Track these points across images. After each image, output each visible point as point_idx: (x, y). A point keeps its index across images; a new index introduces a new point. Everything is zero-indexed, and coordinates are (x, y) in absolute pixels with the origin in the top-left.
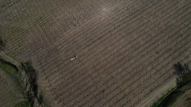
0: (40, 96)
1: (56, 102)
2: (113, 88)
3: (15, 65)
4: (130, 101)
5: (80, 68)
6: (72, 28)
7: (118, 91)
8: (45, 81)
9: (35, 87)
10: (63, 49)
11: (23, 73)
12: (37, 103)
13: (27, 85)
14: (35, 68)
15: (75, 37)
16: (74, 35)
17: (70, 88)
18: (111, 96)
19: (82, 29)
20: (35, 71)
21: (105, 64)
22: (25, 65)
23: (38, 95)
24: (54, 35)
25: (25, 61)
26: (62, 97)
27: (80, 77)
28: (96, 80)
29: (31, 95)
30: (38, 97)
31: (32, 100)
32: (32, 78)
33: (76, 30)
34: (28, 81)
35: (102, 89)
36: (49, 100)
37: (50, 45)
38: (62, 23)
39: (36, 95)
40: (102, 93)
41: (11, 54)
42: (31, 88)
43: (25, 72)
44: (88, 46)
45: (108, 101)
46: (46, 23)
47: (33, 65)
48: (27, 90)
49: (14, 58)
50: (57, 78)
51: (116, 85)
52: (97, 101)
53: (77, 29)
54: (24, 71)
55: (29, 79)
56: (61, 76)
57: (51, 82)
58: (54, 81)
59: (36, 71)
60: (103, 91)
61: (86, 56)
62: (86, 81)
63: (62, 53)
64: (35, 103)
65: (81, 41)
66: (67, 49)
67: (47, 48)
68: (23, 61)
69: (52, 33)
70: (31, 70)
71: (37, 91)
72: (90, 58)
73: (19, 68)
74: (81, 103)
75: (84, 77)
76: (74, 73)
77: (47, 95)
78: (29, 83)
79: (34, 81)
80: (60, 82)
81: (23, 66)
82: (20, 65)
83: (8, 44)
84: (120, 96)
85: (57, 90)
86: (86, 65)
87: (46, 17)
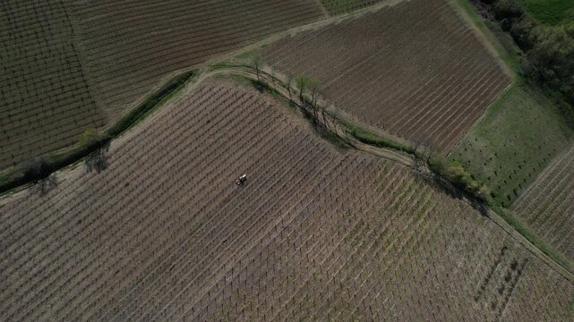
0: (296, 109)
1: (269, 103)
2: (196, 127)
3: (366, 144)
4: (173, 117)
5: (249, 147)
7: (189, 125)
8: (297, 124)
9: (308, 116)
10: (291, 178)
11: (342, 133)
12: (296, 101)
14: (323, 141)
15: (276, 202)
16: (279, 205)
17: (255, 120)
18: (198, 118)
19: (266, 219)
20: (322, 137)
21: (211, 157)
22: (347, 145)
23: (298, 109)
25: (352, 151)
26: (262, 109)
27: (246, 135)
28: (221, 134)
29: (310, 108)
30: (297, 107)
31: (304, 103)
32: (321, 127)
34: (326, 124)
35: (211, 124)
36: (280, 104)
39: (303, 109)
40: (209, 119)
41: (388, 161)
42: (315, 115)
43: (339, 134)
45: (200, 112)
46: (356, 232)
47: (331, 145)
48: (320, 114)
49: (378, 156)
50: (278, 130)
51: (192, 130)
52: (215, 111)
54: (342, 137)
55: (326, 127)
57: (286, 125)
58: (283, 128)
59: (320, 136)
60: (208, 122)
62: (234, 132)
63: (289, 169)
64: (299, 101)
68: (354, 151)
70: (330, 138)
72: (237, 165)
73: (354, 139)
74: (235, 105)
75: (240, 136)
76: (256, 139)
77: (285, 110)
78: (323, 121)
79: (315, 123)
80: (273, 126)
81: (349, 144)
82: (356, 145)
83: (412, 180)
84: (185, 119)
85: (273, 116)
86: (241, 152)
87: (365, 248)
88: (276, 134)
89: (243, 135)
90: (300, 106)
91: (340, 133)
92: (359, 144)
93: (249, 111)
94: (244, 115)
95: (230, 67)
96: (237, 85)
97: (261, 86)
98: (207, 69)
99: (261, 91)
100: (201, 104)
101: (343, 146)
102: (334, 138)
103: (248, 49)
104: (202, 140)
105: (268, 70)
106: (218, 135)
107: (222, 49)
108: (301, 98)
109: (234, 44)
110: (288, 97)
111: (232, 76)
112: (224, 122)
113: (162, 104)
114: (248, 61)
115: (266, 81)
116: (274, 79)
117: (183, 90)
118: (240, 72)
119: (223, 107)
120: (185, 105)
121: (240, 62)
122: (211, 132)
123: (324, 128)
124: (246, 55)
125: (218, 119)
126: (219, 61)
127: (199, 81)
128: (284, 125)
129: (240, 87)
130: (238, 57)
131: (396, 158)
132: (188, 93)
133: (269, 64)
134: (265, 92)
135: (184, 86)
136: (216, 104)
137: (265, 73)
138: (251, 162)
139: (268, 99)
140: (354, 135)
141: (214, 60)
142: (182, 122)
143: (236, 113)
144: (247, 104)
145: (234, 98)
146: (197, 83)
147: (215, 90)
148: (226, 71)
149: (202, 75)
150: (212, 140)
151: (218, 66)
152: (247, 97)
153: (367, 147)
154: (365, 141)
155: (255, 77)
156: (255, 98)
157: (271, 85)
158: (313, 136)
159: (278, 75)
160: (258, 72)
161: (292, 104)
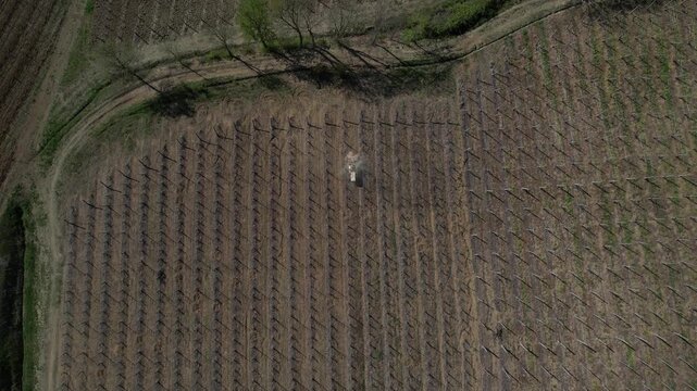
0: (285, 83)
1: (228, 123)
2: (152, 311)
3: (468, 34)
4: (86, 334)
5: (286, 249)
6: (496, 312)
7: (133, 320)
8: (321, 114)
9: (321, 77)
10: (415, 229)
11: (411, 51)
12: (270, 68)
13: (355, 53)
14: (397, 100)
15: (439, 302)
16: (449, 303)
17: (242, 184)
18: (134, 289)
19: (456, 350)
20: (386, 96)
21: (242, 341)
22: (441, 67)
23: (290, 79)
24: (509, 224)
25: (458, 72)
26: (230, 147)
27: (256, 230)
28: (212, 276)
29: (307, 56)
30: (284, 77)
31: (287, 55)
32: (366, 75)
33: (475, 325)
34: (366, 59)
35: (171, 277)
36: (250, 103)
37: (469, 186)
38: (558, 286)
39: (300, 72)
40: (157, 270)
41: (531, 29)
42: (332, 62)
43: (410, 58)
44: (357, 328)
45: (126, 272)
46: (608, 216)
47: (416, 96)
48: (335, 51)
49: (506, 36)
50: (302, 160)
51: (151, 326)
52: (149, 242)
53: (475, 332)
54: (418, 58)
55: (372, 67)
56: (303, 174)
57: (305, 135)
58: (304, 147)
59: (382, 97)
60: (162, 276)
61: (317, 296)
63: (396, 218)
64: (275, 61)
65: (401, 317)
66: (399, 242)
67: (463, 171)
68: (462, 65)
69: (525, 221)
70: (402, 81)
71: (305, 79)
72: (303, 305)
73: (440, 45)
74: (173, 191)
75: (248, 245)
76: (283, 220)
77: (269, 106)
78: (356, 60)
79: (348, 79)
80: (285, 160)
81: (443, 60)
82: (455, 51)
83: (598, 28)
84: (115, 316)
85: (264, 141)
86: (284, 275)
87: (649, 232)
88: (306, 170)
89: (251, 236)
90: (287, 71)
91: (408, 54)
92: (459, 44)
93: (209, 175)
94: (210, 193)
95: (76, 117)
96: (132, 146)
97: (175, 102)
98: (35, 167)
99: (187, 111)
100: (108, 255)
101: (438, 77)
102: (404, 78)
103: (67, 42)
104: (190, 324)
105: (151, 52)
106: (208, 285)
107: (18, 91)
108: (273, 51)
109: (27, 60)
110: (246, 72)
111: (100, 134)
112: (190, 248)
113: (33, 329)
114: (97, 70)
115: (176, 81)
116: (184, 60)
117: (42, 258)
118: (106, 110)
119: (154, 217)
120: (81, 288)
121: (82, 87)
122: (189, 292)
123: (369, 72)
124: (77, 63)
125: (172, 253)
126: (43, 126)
127: (51, 207)
128: (302, 140)
129: (141, 143)
130: (68, 80)
131: (536, 10)
132: (57, 256)
133: (142, 37)
134: (199, 107)
135: (34, 249)
136: (136, 228)
137: (154, 65)
138: (321, 274)
139: (217, 117)
140: (431, 34)
141: (30, 134)
142: (115, 327)
143: (190, 205)
144: (191, 168)
145: (156, 179)
146: (52, 217)
147: (102, 199)
148: (78, 137)
149: (41, 190)
150: (208, 307)
151: (54, 138)
152: (174, 151)
153: (474, 37)
154: (461, 29)
155: (143, 94)
156: (193, 141)
157: (192, 80)
158: (373, 113)
159: (185, 44)
160: (137, 76)
161: (270, 81)
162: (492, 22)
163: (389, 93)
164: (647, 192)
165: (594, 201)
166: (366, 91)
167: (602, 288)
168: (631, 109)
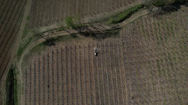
0: (78, 36)
1: (64, 47)
2: (46, 95)
3: (123, 22)
4: (30, 101)
5: (79, 79)
6: (132, 93)
7: (42, 98)
8: (87, 44)
9: (87, 35)
10: (111, 72)
11: (109, 27)
12: (74, 32)
13: (95, 28)
14: (106, 40)
15: (118, 90)
16: (120, 91)
17: (68, 62)
18: (42, 90)
19: (122, 102)
20: (103, 39)
21: (69, 102)
22: (117, 31)
23: (79, 35)
24: (134, 70)
25: (121, 32)
26: (64, 53)
27: (72, 74)
28: (61, 86)
29: (83, 29)
30: (77, 35)
31: (78, 29)
32: (98, 34)
33: (127, 96)
34: (98, 29)
35: (51, 86)
36: (69, 42)
37: (124, 61)
38: (147, 85)
39: (81, 33)
40: (47, 85)
41: (139, 20)
42: (89, 30)
44: (98, 98)
45: (39, 85)
47: (111, 38)
48: (90, 28)
49: (133, 22)
50: (83, 56)
51: (46, 99)
52: (45, 78)
53: (127, 98)
54: (111, 29)
55: (99, 31)
56: (83, 59)
57: (83, 49)
58: (83, 52)
59: (102, 39)
60: (49, 86)
61: (87, 90)
62: (65, 78)
63: (106, 69)
64: (75, 31)
65: (108, 94)
66: (107, 76)
67: (123, 57)
68: (122, 30)
69: (138, 69)
70: (107, 35)
71: (83, 35)
72: (84, 92)
73: (116, 25)
74: (51, 65)
75: (70, 78)
76: (78, 71)
77: (74, 42)
78: (95, 30)
79: (93, 35)
80: (78, 56)
81: (117, 29)
82: (120, 27)
83: (155, 20)
84: (37, 97)
85: (73, 51)
86: (79, 85)
87: (169, 71)
88: (84, 59)
89: (70, 76)
90: (78, 33)
91: (108, 28)
92: (121, 25)
93: (60, 60)
94: (60, 65)
95: (25, 47)
96: (40, 53)
97: (50, 42)
98: (16, 60)
99: (53, 44)
100: (35, 81)
101: (116, 33)
102: (107, 34)
103: (22, 27)
104: (56, 98)
105: (43, 29)
106: (60, 88)
107: (11, 40)
108: (74, 28)
109: (13, 32)
110: (68, 34)
111: (32, 51)
112: (55, 79)
113: (17, 100)
114: (30, 34)
115: (50, 36)
116: (52, 31)
117: (18, 82)
118: (33, 45)
119: (46, 71)
120: (28, 90)
121: (27, 38)
122: (56, 90)
123: (99, 33)
124: (25, 33)
125: (51, 80)
126: (17, 49)
127: (20, 69)
128: (82, 50)
129: (42, 53)
130: (23, 37)
131: (140, 15)
132: (22, 82)
133: (41, 25)
134: (56, 43)
135: (16, 80)
136: (41, 74)
137: (44, 32)
138: (88, 84)
139: (61, 45)
140: (114, 22)
141: (14, 51)
142: (37, 99)
143: (55, 68)
144: (55, 59)
145: (46, 62)
146: (21, 72)
147: (33, 67)
148: (26, 51)
149: (18, 65)
150: (60, 94)
151: (20, 52)
152: (50, 54)
153: (125, 23)
154: (121, 21)
155: (42, 40)
156: (55, 52)
157: (54, 36)
158: (100, 43)
159: (52, 27)
160: (39, 35)
161: (74, 36)
162: (129, 19)
163: (104, 38)
164: (169, 61)
165: (155, 64)
166: (98, 38)
167: (158, 86)
168: (164, 40)
